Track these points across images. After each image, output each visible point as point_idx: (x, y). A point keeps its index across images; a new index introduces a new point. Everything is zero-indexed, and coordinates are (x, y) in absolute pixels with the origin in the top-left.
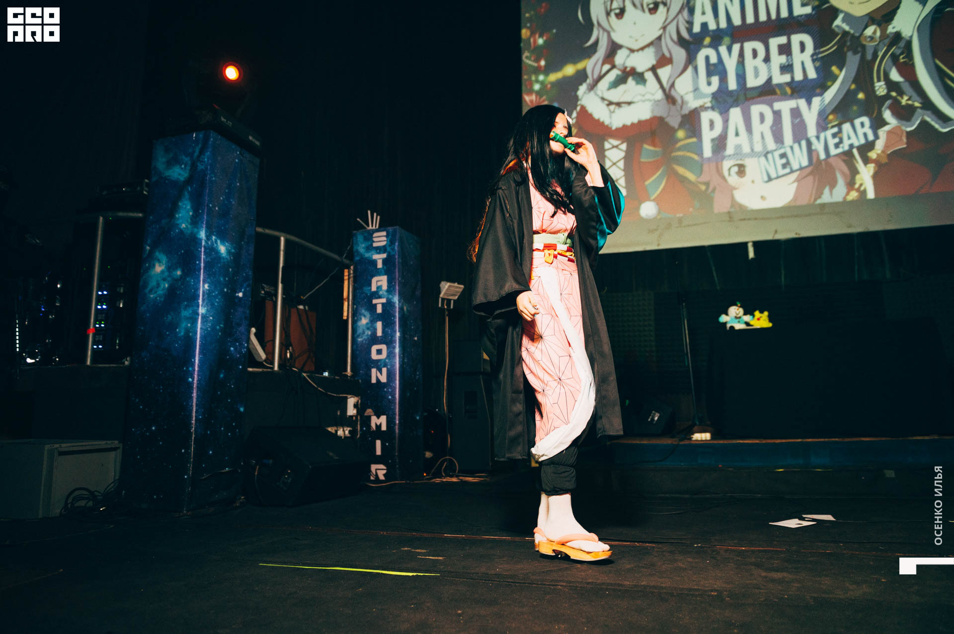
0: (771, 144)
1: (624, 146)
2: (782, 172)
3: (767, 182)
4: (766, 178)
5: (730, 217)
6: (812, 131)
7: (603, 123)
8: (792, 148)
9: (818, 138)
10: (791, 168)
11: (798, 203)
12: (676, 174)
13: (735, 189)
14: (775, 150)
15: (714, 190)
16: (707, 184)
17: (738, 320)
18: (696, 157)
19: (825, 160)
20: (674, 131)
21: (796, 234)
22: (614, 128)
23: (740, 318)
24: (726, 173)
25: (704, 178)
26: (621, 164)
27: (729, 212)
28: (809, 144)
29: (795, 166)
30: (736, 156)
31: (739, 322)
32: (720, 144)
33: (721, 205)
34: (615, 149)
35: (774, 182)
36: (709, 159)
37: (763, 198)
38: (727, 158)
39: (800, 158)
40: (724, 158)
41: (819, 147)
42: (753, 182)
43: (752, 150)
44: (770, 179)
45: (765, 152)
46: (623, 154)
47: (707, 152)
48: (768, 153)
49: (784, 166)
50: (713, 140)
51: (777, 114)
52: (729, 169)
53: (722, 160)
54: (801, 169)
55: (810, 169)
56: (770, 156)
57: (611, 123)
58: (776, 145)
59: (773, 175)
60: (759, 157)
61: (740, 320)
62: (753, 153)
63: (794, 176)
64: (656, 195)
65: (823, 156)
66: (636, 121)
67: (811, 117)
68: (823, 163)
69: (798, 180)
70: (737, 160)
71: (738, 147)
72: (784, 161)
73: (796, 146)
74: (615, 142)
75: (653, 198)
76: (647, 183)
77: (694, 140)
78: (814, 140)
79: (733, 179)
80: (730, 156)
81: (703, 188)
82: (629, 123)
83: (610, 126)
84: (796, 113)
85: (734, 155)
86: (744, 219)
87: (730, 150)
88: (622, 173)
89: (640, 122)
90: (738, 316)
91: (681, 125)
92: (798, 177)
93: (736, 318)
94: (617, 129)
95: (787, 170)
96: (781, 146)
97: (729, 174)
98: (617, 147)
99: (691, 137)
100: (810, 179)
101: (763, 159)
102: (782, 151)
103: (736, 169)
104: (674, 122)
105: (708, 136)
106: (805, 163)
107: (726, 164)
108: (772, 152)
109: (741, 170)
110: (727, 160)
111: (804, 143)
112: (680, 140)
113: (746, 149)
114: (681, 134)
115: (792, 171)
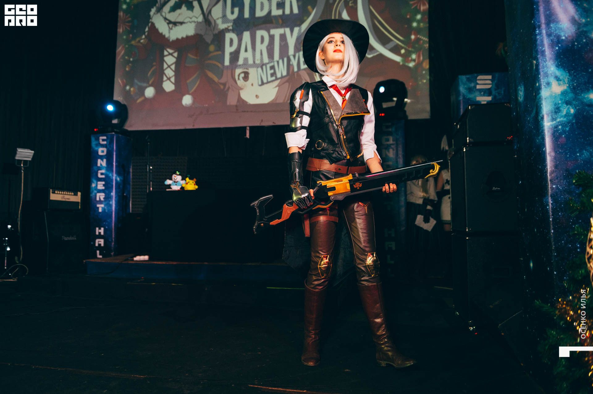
0: (266, 60)
1: (176, 55)
2: (270, 79)
3: (260, 85)
4: (260, 83)
5: (237, 110)
6: (291, 51)
7: (164, 36)
8: (278, 62)
9: (294, 56)
10: (276, 77)
11: (278, 102)
12: (207, 76)
13: (242, 89)
14: (268, 63)
15: (229, 88)
16: (224, 84)
17: (176, 183)
18: (220, 65)
19: (297, 72)
20: (208, 45)
21: (273, 123)
22: (171, 40)
23: (177, 182)
24: (237, 78)
25: (223, 80)
26: (173, 67)
27: (236, 106)
28: (289, 60)
29: (279, 75)
30: (244, 65)
31: (176, 185)
32: (235, 56)
33: (232, 101)
34: (170, 57)
35: (265, 86)
36: (227, 67)
37: (257, 96)
38: (238, 67)
39: (282, 70)
40: (237, 66)
41: (294, 62)
42: (252, 85)
43: (254, 62)
44: (263, 84)
45: (261, 65)
46: (174, 60)
47: (227, 62)
48: (263, 65)
49: (272, 75)
50: (231, 54)
51: (272, 37)
52: (239, 75)
53: (235, 68)
54: (282, 77)
55: (287, 78)
56: (264, 67)
57: (169, 37)
58: (269, 60)
59: (265, 81)
60: (258, 67)
61: (177, 183)
62: (254, 65)
63: (277, 82)
64: (193, 90)
65: (296, 69)
66: (184, 36)
67: (292, 41)
68: (296, 74)
69: (279, 86)
70: (244, 69)
71: (246, 60)
72: (272, 71)
73: (281, 61)
74: (171, 51)
75: (191, 92)
76: (188, 81)
77: (220, 53)
78: (292, 58)
79: (240, 82)
80: (240, 65)
81: (222, 87)
82: (180, 37)
83: (169, 39)
84: (283, 37)
85: (243, 65)
86: (245, 111)
87: (241, 62)
88: (173, 73)
89: (187, 37)
90: (176, 181)
91: (213, 42)
92: (279, 84)
93: (175, 182)
94: (173, 41)
95: (274, 78)
96: (271, 60)
97: (239, 79)
98: (171, 54)
99: (217, 51)
100: (287, 85)
101: (260, 69)
102: (272, 64)
103: (242, 75)
104: (209, 39)
105: (229, 50)
106: (285, 73)
107: (238, 71)
108: (266, 64)
109: (246, 77)
110: (238, 68)
111: (285, 59)
112: (210, 52)
113: (251, 62)
114: (212, 48)
115: (277, 79)
